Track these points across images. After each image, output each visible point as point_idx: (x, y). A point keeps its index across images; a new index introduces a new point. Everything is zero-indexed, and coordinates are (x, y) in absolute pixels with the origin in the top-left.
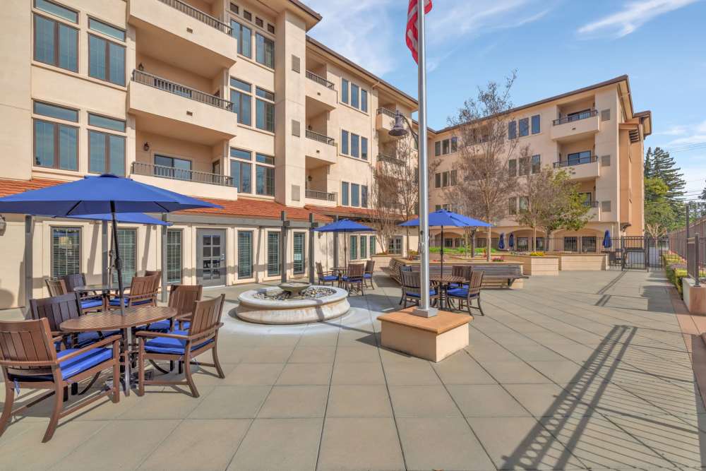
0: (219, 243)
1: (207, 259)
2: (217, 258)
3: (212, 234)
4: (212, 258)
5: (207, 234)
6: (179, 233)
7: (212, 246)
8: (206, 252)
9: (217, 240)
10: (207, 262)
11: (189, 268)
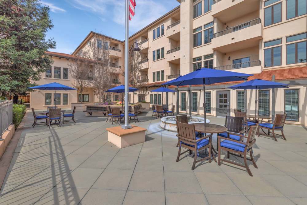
0: (226, 97)
1: (221, 104)
2: (225, 104)
3: (223, 93)
4: (223, 104)
5: (221, 93)
6: (210, 93)
7: (223, 98)
8: (221, 101)
9: (226, 96)
10: (221, 106)
11: (213, 107)
